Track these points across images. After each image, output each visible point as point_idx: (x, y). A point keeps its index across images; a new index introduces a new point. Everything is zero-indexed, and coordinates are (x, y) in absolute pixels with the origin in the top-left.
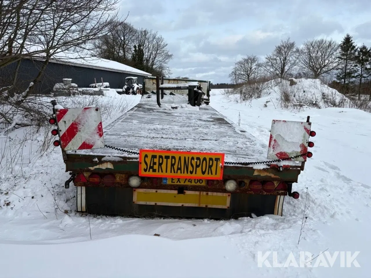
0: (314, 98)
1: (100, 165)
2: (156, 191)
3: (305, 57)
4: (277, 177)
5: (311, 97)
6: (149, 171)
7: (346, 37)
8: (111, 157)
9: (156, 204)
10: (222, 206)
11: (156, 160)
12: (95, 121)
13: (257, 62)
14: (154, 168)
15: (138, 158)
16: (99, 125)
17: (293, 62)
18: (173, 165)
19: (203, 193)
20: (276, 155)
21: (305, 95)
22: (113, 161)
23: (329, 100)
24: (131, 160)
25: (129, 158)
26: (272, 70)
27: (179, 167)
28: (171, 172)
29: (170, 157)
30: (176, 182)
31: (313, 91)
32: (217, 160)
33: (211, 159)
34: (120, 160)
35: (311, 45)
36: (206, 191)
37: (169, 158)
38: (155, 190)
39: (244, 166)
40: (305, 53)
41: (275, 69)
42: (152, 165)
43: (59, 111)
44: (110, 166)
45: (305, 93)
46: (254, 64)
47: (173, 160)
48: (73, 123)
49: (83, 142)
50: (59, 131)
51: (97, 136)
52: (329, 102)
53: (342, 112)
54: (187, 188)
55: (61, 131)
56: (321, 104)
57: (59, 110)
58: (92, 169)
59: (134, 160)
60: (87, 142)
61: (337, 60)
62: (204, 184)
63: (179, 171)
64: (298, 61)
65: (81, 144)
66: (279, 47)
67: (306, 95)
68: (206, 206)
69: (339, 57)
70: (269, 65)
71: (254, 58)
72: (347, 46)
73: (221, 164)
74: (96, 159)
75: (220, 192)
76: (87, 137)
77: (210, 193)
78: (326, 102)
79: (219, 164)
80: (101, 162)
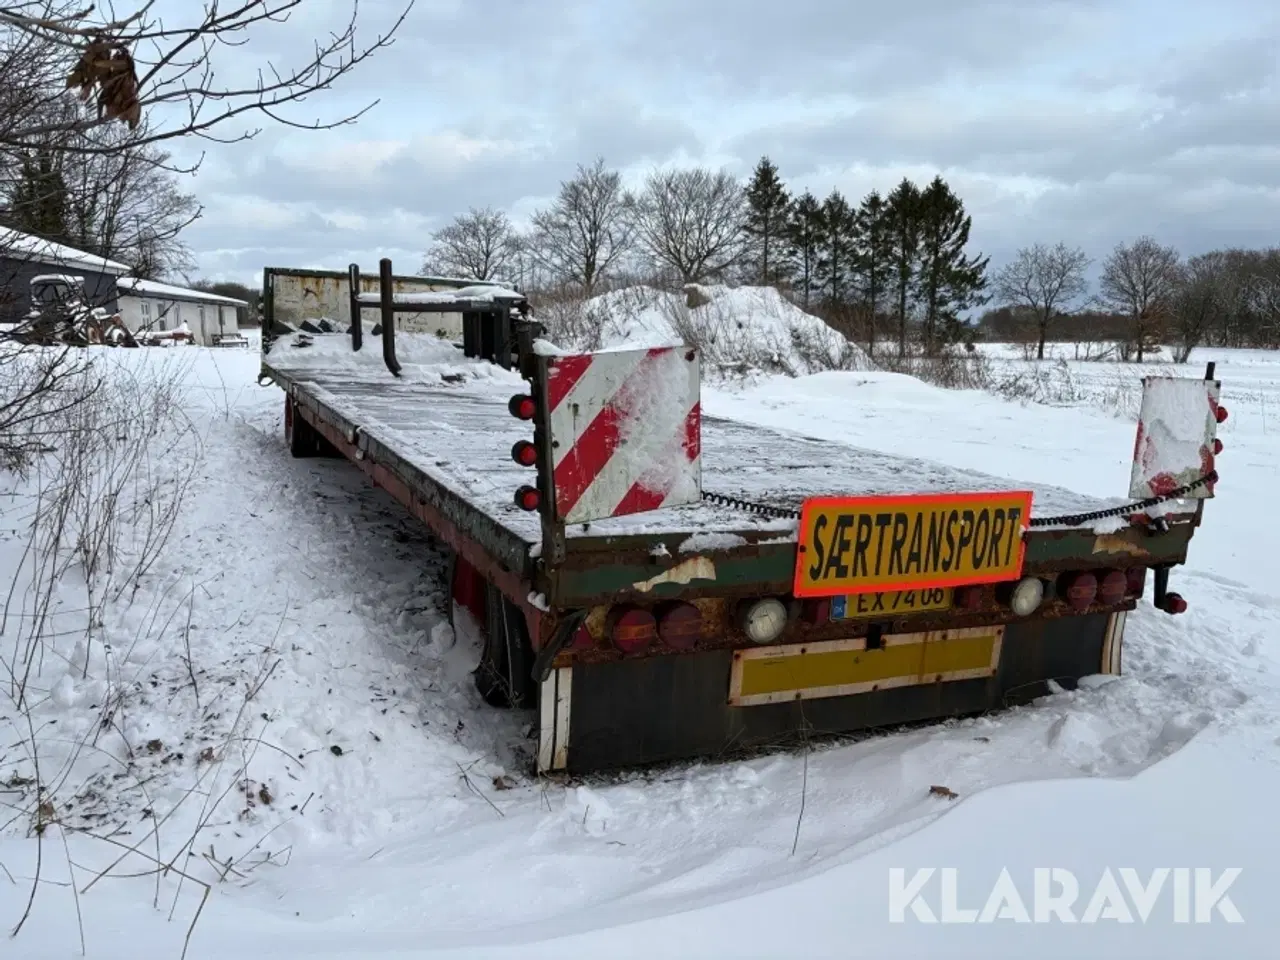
0: (774, 345)
1: (673, 571)
2: (803, 651)
3: (652, 222)
4: (1145, 551)
5: (764, 341)
6: (826, 576)
7: (762, 167)
8: (711, 534)
9: (798, 696)
10: (977, 670)
11: (850, 534)
12: (681, 401)
13: (506, 232)
14: (843, 564)
15: (791, 532)
16: (690, 416)
17: (618, 236)
18: (897, 546)
19: (934, 634)
20: (1150, 483)
21: (744, 336)
22: (716, 550)
23: (813, 351)
24: (770, 541)
25: (765, 535)
26: (557, 261)
27: (915, 550)
28: (890, 572)
29: (893, 520)
30: (870, 608)
31: (768, 322)
32: (1014, 513)
33: (999, 514)
34: (736, 545)
35: (669, 185)
36: (942, 629)
37: (889, 523)
38: (801, 646)
39: (1072, 527)
40: (653, 209)
41: (566, 258)
42: (836, 553)
43: (558, 365)
44: (703, 570)
45: (744, 330)
46: (499, 241)
47: (901, 527)
48: (603, 410)
49: (632, 484)
50: (549, 445)
51: (682, 457)
52: (812, 357)
53: (865, 382)
54: (892, 625)
55: (556, 444)
56: (794, 362)
57: (560, 360)
58: (644, 590)
59: (780, 540)
60: (647, 485)
61: (740, 236)
62: (944, 604)
63: (914, 565)
64: (632, 234)
65: (622, 493)
66: (574, 187)
67: (748, 335)
68: (939, 678)
69: (745, 228)
70: (547, 246)
71: (494, 221)
72: (765, 192)
73: (1023, 529)
74: (663, 551)
75: (977, 625)
76: (648, 462)
77: (952, 634)
78: (806, 356)
79: (1019, 529)
80: (677, 559)
